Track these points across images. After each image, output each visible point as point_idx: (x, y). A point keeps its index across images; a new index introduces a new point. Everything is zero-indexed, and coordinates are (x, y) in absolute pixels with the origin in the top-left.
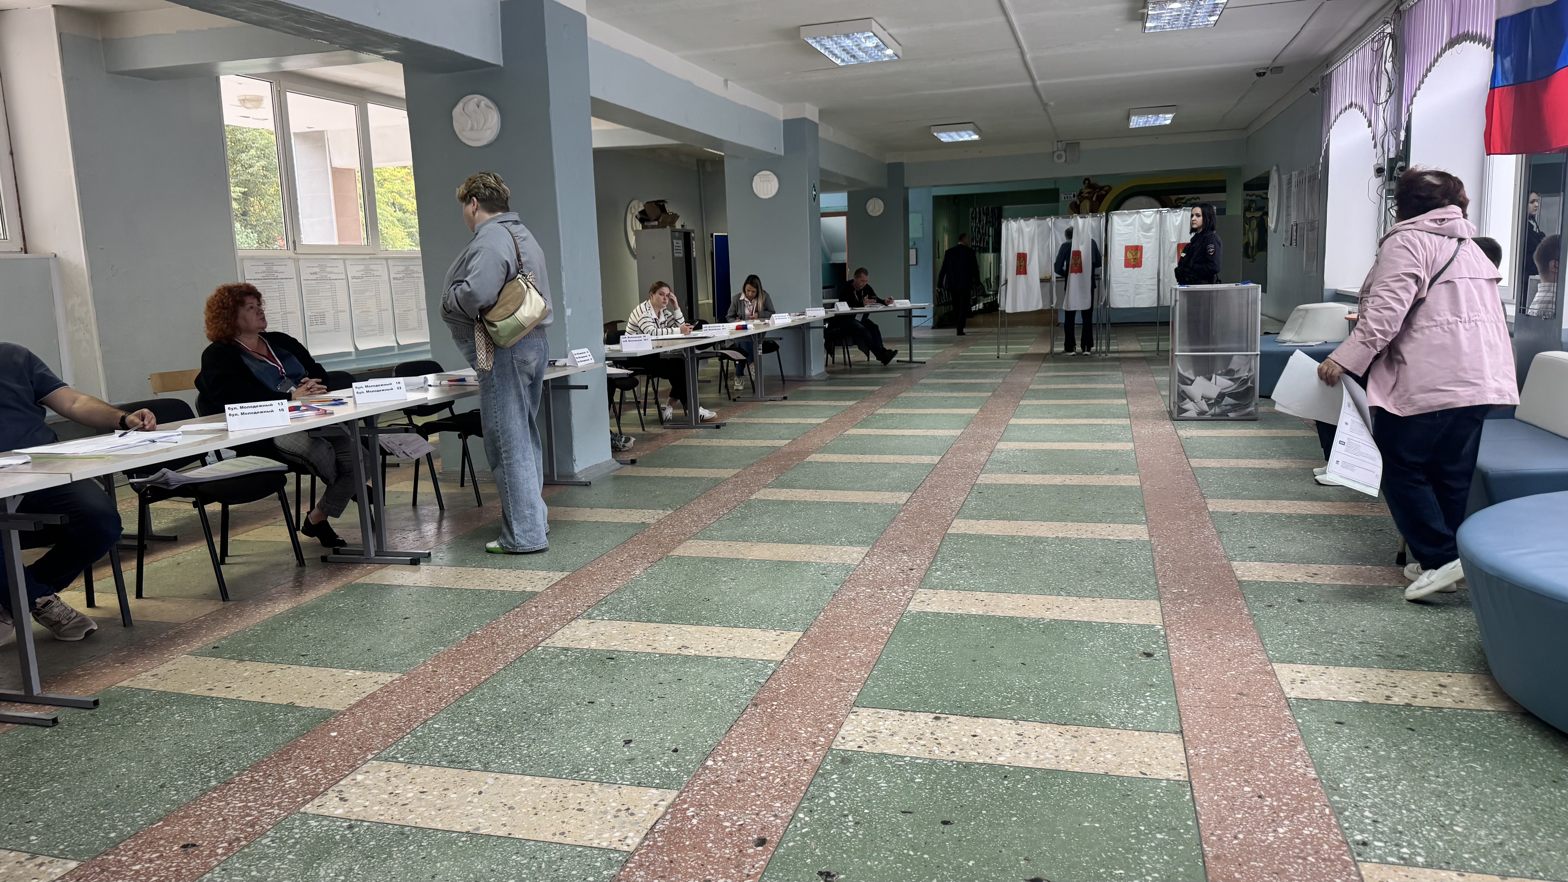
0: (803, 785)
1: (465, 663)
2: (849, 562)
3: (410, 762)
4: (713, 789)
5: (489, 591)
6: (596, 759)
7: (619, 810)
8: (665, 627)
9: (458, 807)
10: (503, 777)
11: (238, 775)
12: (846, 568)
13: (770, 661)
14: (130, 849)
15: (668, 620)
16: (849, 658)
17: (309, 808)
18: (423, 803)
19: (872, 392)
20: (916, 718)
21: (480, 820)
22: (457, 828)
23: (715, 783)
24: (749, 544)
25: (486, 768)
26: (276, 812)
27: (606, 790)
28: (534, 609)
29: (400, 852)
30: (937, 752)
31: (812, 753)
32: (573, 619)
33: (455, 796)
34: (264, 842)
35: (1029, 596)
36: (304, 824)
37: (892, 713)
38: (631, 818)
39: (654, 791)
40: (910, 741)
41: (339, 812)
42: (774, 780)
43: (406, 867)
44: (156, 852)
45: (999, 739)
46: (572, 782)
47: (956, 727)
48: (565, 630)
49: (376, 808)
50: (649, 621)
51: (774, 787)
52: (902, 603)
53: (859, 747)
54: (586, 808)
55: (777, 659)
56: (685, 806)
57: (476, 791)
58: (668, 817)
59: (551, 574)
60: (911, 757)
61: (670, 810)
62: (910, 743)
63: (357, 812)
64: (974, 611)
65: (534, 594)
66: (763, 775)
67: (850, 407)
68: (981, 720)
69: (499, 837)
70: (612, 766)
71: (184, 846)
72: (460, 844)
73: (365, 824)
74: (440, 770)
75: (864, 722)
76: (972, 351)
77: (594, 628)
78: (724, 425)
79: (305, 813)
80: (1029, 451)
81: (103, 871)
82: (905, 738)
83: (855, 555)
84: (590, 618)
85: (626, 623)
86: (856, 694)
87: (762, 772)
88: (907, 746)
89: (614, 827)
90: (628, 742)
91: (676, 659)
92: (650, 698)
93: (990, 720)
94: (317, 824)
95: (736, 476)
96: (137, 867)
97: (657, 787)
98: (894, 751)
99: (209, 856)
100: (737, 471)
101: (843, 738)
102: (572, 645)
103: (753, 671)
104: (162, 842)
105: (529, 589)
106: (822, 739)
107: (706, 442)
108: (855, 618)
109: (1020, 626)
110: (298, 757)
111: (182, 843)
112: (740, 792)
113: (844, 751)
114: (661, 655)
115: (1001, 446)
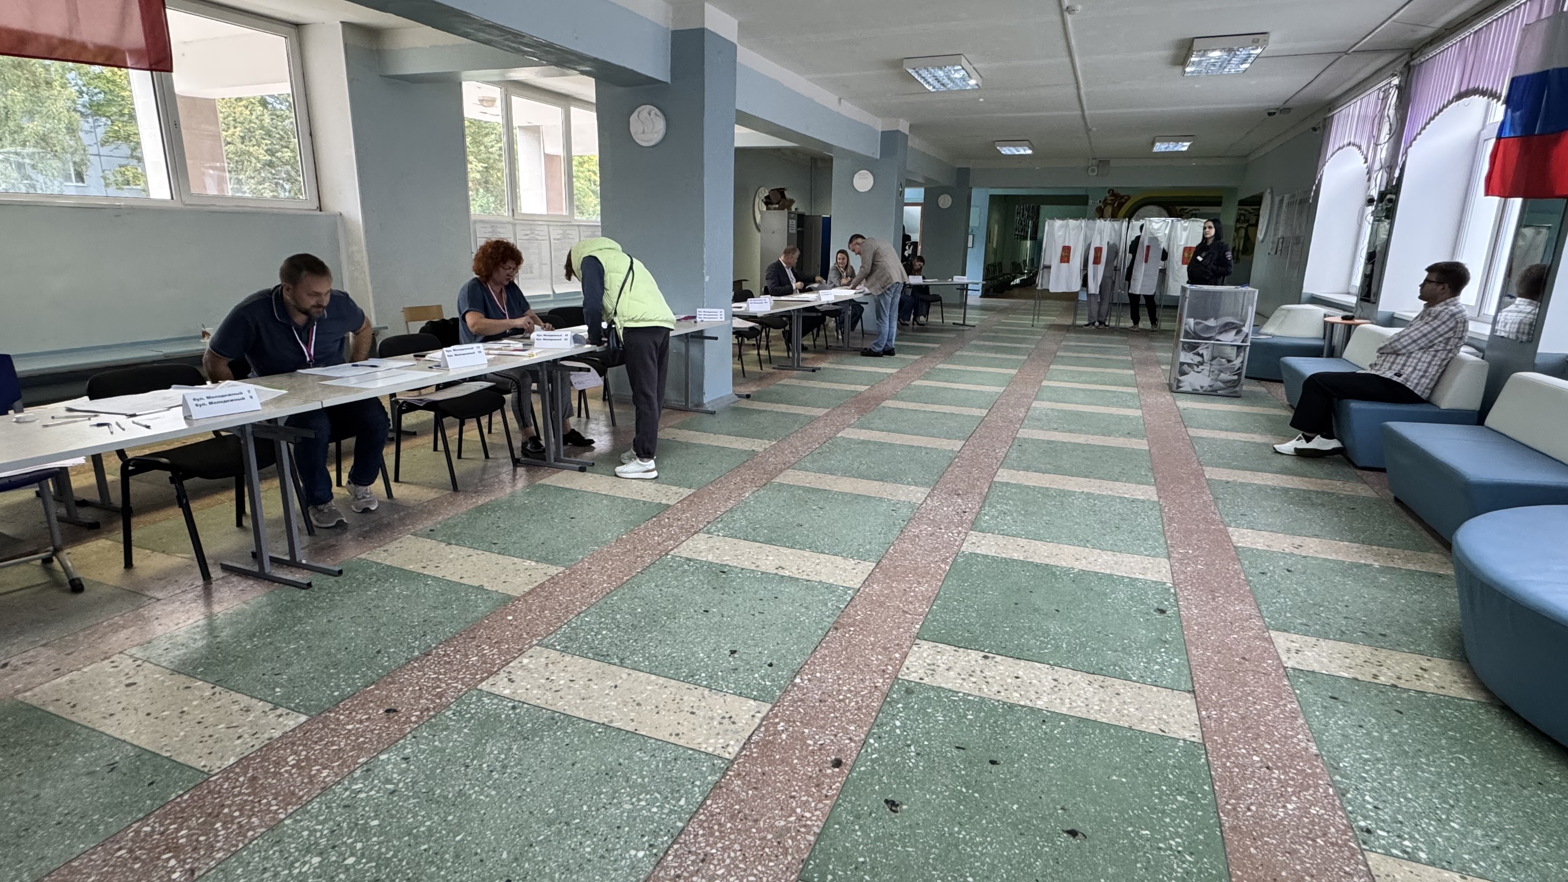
0: (873, 711)
1: (613, 564)
2: (914, 500)
3: (565, 650)
4: (800, 706)
5: (634, 501)
6: (708, 665)
7: (723, 718)
8: (767, 547)
9: (597, 699)
10: (635, 674)
11: (435, 648)
12: (911, 505)
13: (849, 588)
14: (347, 709)
15: (769, 541)
16: (914, 591)
17: (484, 686)
18: (572, 692)
19: (933, 349)
20: (968, 655)
21: (614, 713)
22: (595, 719)
23: (802, 700)
24: (835, 477)
25: (622, 663)
26: (460, 686)
27: (714, 696)
28: (667, 520)
29: (550, 736)
30: (986, 690)
31: (881, 681)
32: (696, 533)
33: (595, 687)
34: (447, 714)
35: (1061, 546)
36: (479, 700)
37: (948, 648)
38: (732, 726)
39: (752, 702)
40: (963, 677)
41: (507, 692)
42: (850, 703)
43: (553, 752)
44: (366, 713)
45: (1038, 684)
46: (687, 685)
47: (1002, 668)
48: (690, 542)
49: (535, 692)
50: (755, 541)
51: (849, 710)
52: (957, 543)
53: (921, 679)
54: (697, 712)
55: (855, 586)
56: (777, 720)
57: (613, 684)
58: (763, 729)
59: (681, 490)
60: (964, 694)
61: (764, 723)
62: (963, 679)
63: (521, 694)
64: (1016, 556)
65: (668, 506)
66: (841, 697)
67: (916, 360)
68: (1022, 663)
69: (627, 732)
70: (720, 674)
71: (388, 711)
72: (597, 735)
73: (525, 706)
74: (588, 661)
75: (925, 655)
76: (1012, 319)
77: (711, 542)
78: (819, 369)
79: (481, 690)
80: (1058, 411)
81: (324, 727)
82: (959, 674)
83: (919, 495)
84: (709, 533)
85: (736, 541)
86: (918, 626)
87: (841, 694)
88: (961, 682)
89: (718, 734)
90: (733, 652)
91: (773, 579)
92: (752, 612)
93: (1030, 663)
94: (488, 701)
95: (827, 415)
96: (350, 727)
97: (755, 699)
98: (949, 686)
99: (405, 723)
100: (827, 411)
101: (908, 669)
102: (694, 556)
103: (834, 596)
104: (372, 705)
105: (664, 502)
106: (890, 668)
107: (805, 383)
108: (918, 554)
109: (1054, 574)
110: (481, 637)
111: (387, 707)
112: (822, 711)
113: (908, 681)
114: (762, 573)
115: (1035, 404)
